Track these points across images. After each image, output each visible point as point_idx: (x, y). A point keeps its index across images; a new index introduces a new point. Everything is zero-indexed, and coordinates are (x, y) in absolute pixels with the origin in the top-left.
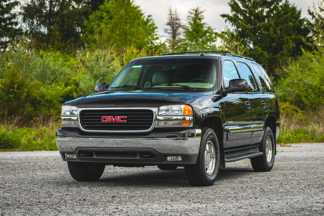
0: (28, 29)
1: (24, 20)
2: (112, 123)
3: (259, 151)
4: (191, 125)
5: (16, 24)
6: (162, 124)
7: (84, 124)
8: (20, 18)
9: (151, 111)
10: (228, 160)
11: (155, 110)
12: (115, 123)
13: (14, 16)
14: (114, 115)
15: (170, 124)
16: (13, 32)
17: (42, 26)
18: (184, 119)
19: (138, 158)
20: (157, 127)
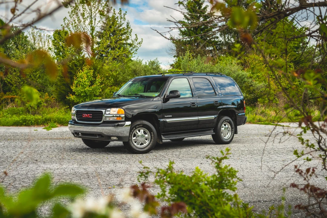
0: (223, 40)
1: (221, 35)
2: (86, 118)
3: (213, 132)
4: (124, 120)
5: (217, 38)
6: (108, 119)
7: (78, 118)
8: (218, 35)
9: (102, 112)
10: (167, 139)
11: (103, 111)
12: (87, 118)
13: (214, 33)
14: (87, 114)
15: (111, 119)
16: (213, 43)
17: (232, 39)
18: (120, 116)
19: (97, 137)
20: (104, 120)
